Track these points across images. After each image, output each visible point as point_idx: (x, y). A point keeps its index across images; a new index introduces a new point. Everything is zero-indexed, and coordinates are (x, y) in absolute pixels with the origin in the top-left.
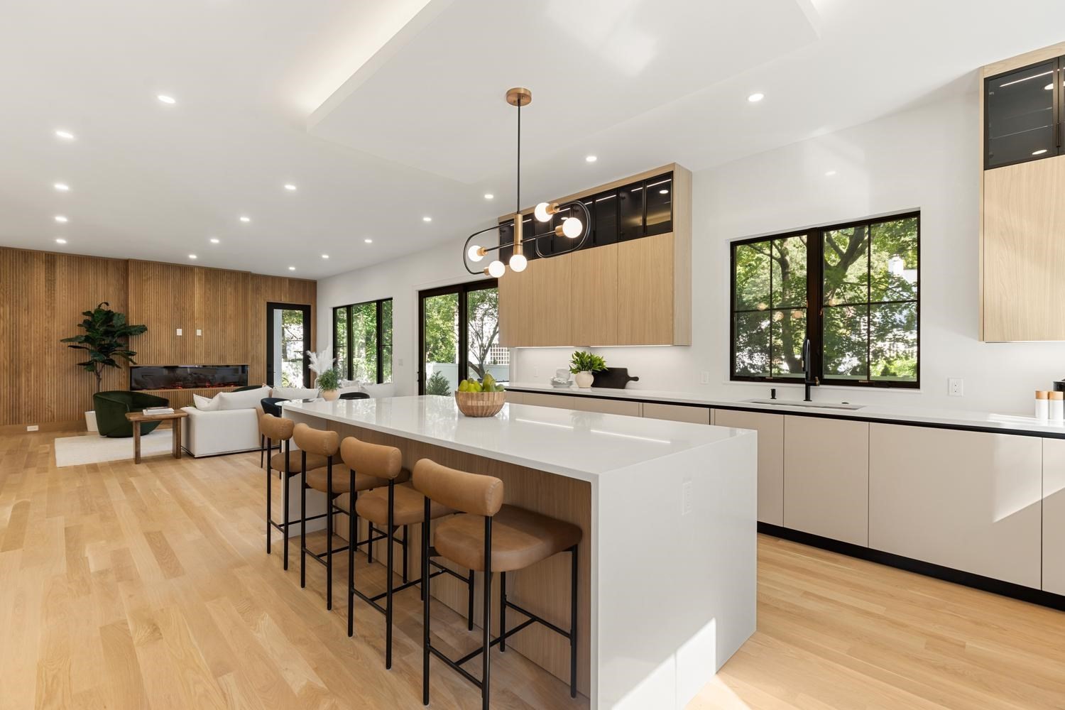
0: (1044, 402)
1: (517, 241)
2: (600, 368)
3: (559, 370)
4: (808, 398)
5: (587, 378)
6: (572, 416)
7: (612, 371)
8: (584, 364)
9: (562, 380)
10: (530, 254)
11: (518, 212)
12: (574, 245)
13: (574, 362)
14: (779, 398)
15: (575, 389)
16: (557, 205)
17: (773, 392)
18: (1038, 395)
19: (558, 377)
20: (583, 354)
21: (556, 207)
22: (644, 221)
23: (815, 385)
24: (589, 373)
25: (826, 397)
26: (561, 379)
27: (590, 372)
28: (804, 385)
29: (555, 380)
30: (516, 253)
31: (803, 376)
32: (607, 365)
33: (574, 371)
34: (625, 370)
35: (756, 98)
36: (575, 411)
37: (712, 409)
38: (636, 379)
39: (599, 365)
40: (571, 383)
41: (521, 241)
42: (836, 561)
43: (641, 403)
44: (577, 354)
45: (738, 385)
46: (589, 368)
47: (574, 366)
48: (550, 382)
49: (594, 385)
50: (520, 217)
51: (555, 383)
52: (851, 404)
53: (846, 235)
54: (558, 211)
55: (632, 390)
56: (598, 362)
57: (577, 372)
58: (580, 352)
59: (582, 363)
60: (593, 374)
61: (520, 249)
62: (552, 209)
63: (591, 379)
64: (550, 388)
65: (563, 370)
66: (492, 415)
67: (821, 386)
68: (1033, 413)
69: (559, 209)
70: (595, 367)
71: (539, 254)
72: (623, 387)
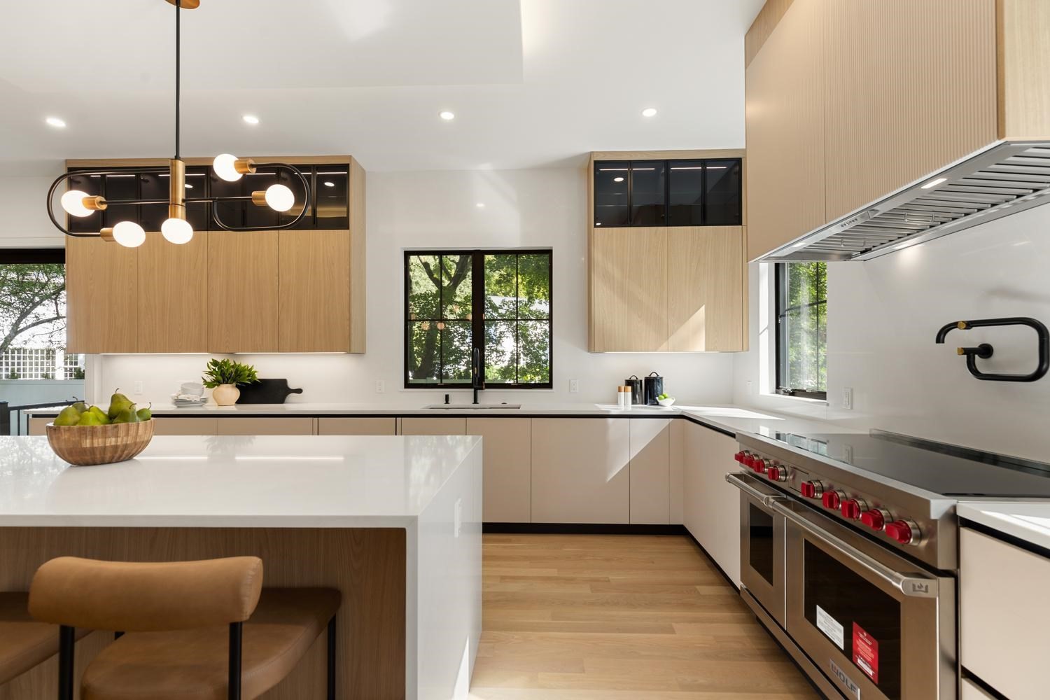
0: (623, 393)
1: (176, 199)
2: (249, 380)
3: (185, 384)
4: (476, 401)
5: (230, 393)
6: (207, 444)
7: (265, 383)
8: (222, 375)
9: (193, 397)
10: (200, 220)
11: (177, 157)
12: (279, 221)
13: (211, 373)
14: (452, 403)
15: (211, 408)
16: (253, 163)
17: (447, 397)
18: (620, 390)
19: (184, 393)
20: (225, 363)
21: (252, 166)
22: (314, 212)
23: (482, 389)
24: (233, 387)
25: (491, 400)
26: (187, 396)
27: (234, 384)
28: (473, 390)
29: (180, 397)
30: (175, 216)
31: (470, 381)
32: (260, 375)
33: (210, 385)
34: (284, 381)
35: (447, 116)
36: (210, 437)
37: (399, 419)
38: (299, 391)
39: (249, 376)
40: (205, 401)
41: (183, 201)
42: (510, 541)
43: (316, 419)
44: (215, 363)
45: (414, 392)
46: (234, 381)
47: (209, 379)
48: (171, 400)
49: (240, 402)
50: (181, 166)
51: (178, 402)
52: (509, 403)
53: (453, 261)
54: (253, 172)
55: (293, 405)
56: (247, 373)
57: (214, 386)
58: (219, 359)
59: (223, 374)
60: (237, 386)
61: (181, 211)
62: (245, 166)
63: (235, 394)
64: (170, 408)
65: (190, 384)
66: (129, 458)
67: (487, 390)
68: (616, 402)
69: (254, 170)
70: (244, 379)
71: (219, 224)
72: (282, 401)
